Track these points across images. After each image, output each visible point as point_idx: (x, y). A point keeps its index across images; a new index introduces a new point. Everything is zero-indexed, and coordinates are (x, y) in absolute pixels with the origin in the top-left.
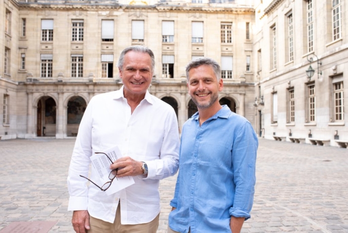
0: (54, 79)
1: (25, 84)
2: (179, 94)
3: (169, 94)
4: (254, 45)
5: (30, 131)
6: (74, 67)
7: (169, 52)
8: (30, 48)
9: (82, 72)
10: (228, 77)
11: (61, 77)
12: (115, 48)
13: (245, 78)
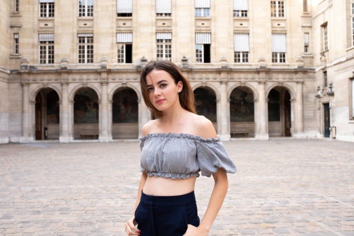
0: (56, 66)
1: (19, 73)
2: (219, 83)
3: (206, 83)
4: (314, 19)
5: (26, 134)
6: (82, 50)
7: (204, 29)
8: (25, 26)
9: (92, 56)
10: (281, 61)
11: (66, 63)
12: (134, 25)
13: (302, 61)
